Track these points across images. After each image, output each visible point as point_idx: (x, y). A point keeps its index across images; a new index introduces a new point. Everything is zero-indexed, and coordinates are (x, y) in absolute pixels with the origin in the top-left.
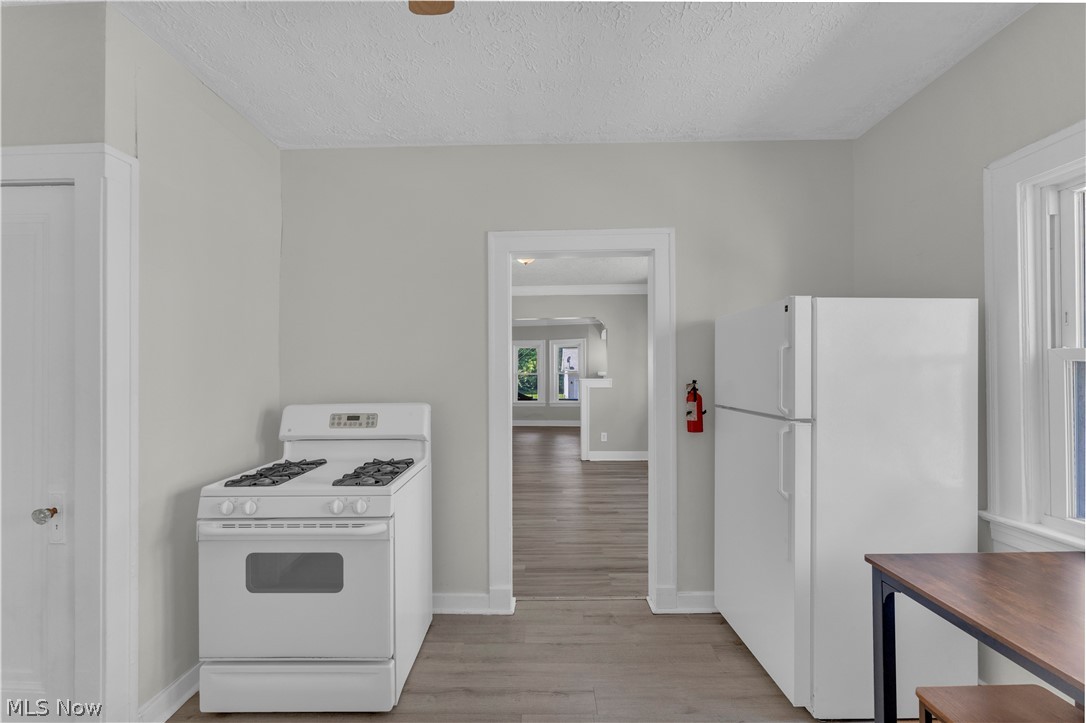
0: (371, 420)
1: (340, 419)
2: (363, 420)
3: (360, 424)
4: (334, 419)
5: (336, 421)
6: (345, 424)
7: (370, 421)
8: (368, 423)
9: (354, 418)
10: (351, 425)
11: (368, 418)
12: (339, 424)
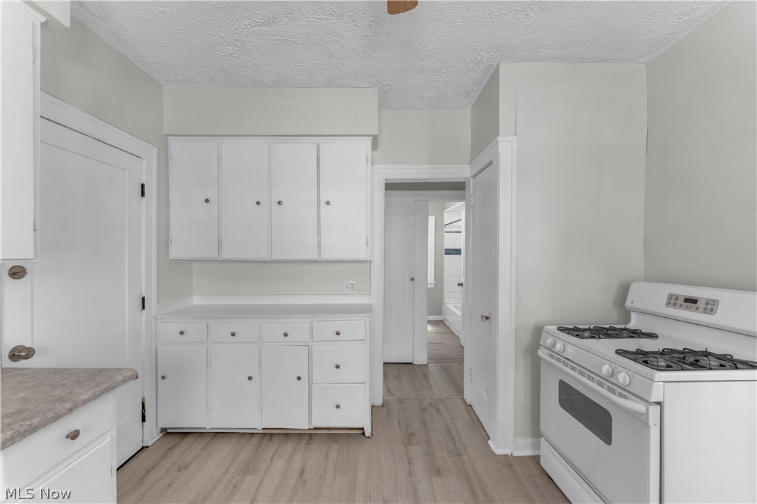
0: (711, 306)
1: (676, 299)
2: (701, 304)
3: (697, 309)
4: (670, 299)
5: (672, 300)
6: (681, 306)
7: (709, 307)
8: (706, 309)
9: (692, 301)
10: (686, 307)
11: (707, 303)
12: (675, 304)
